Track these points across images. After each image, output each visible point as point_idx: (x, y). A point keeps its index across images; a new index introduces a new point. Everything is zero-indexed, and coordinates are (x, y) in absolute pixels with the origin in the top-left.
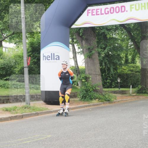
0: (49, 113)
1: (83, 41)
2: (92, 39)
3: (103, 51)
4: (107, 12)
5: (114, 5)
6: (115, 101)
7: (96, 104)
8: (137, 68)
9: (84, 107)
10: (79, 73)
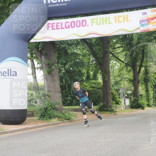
0: (4, 134)
1: (43, 56)
2: (52, 54)
3: (63, 67)
4: (67, 26)
5: (75, 19)
6: (75, 119)
7: (56, 123)
8: (99, 85)
9: (42, 126)
10: (38, 90)
